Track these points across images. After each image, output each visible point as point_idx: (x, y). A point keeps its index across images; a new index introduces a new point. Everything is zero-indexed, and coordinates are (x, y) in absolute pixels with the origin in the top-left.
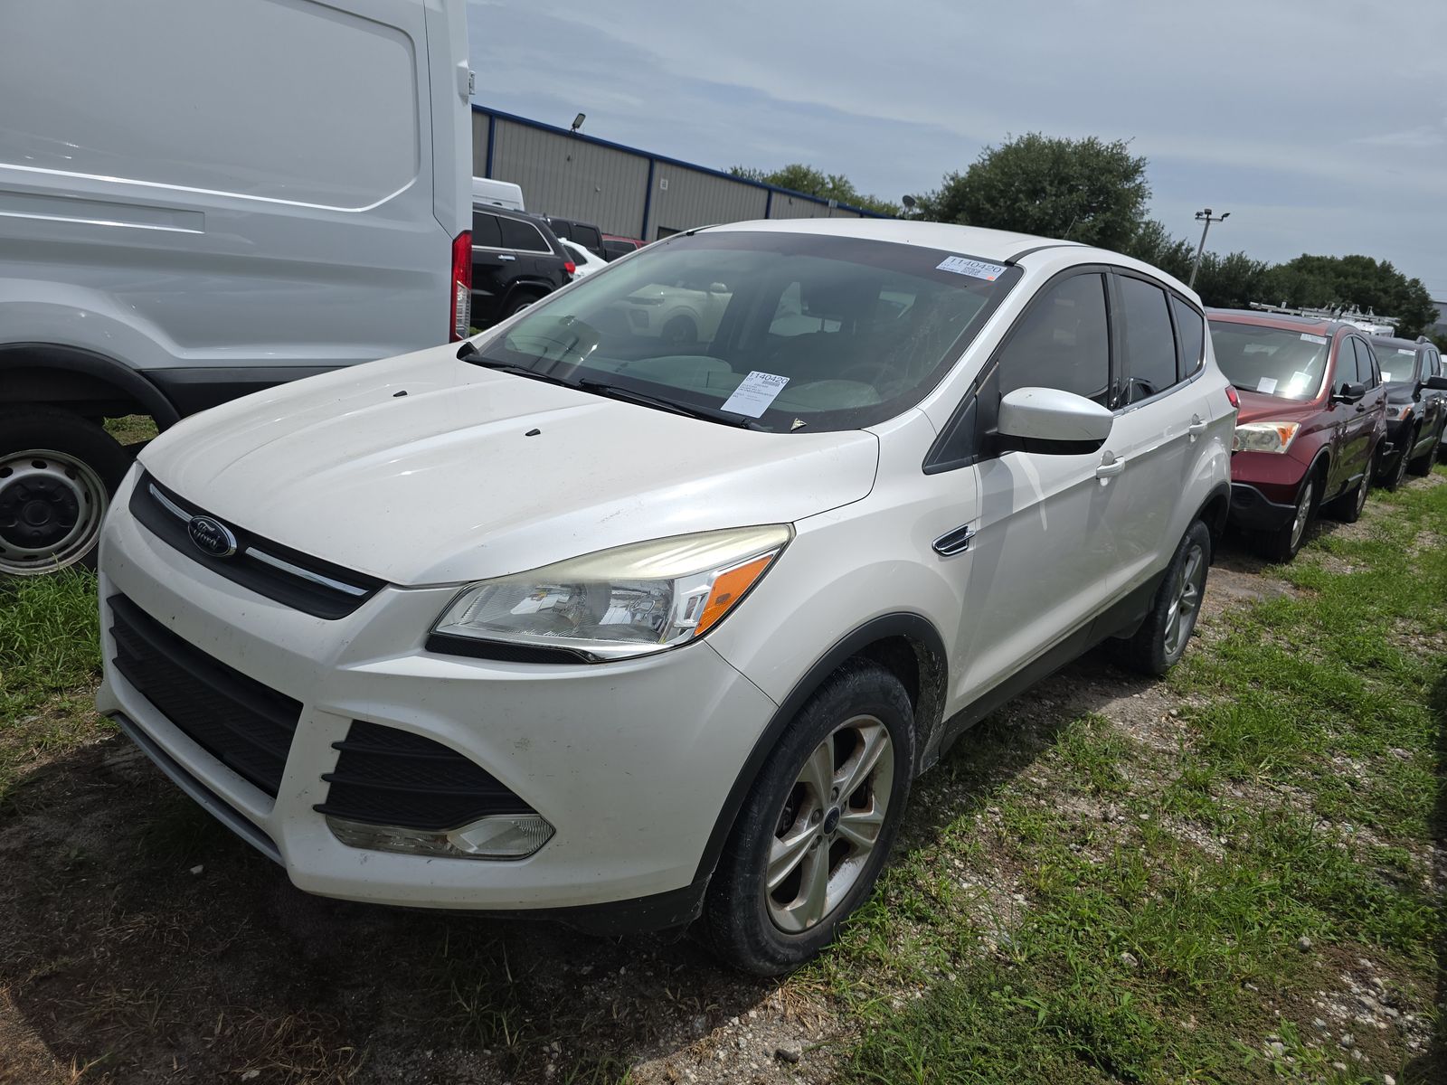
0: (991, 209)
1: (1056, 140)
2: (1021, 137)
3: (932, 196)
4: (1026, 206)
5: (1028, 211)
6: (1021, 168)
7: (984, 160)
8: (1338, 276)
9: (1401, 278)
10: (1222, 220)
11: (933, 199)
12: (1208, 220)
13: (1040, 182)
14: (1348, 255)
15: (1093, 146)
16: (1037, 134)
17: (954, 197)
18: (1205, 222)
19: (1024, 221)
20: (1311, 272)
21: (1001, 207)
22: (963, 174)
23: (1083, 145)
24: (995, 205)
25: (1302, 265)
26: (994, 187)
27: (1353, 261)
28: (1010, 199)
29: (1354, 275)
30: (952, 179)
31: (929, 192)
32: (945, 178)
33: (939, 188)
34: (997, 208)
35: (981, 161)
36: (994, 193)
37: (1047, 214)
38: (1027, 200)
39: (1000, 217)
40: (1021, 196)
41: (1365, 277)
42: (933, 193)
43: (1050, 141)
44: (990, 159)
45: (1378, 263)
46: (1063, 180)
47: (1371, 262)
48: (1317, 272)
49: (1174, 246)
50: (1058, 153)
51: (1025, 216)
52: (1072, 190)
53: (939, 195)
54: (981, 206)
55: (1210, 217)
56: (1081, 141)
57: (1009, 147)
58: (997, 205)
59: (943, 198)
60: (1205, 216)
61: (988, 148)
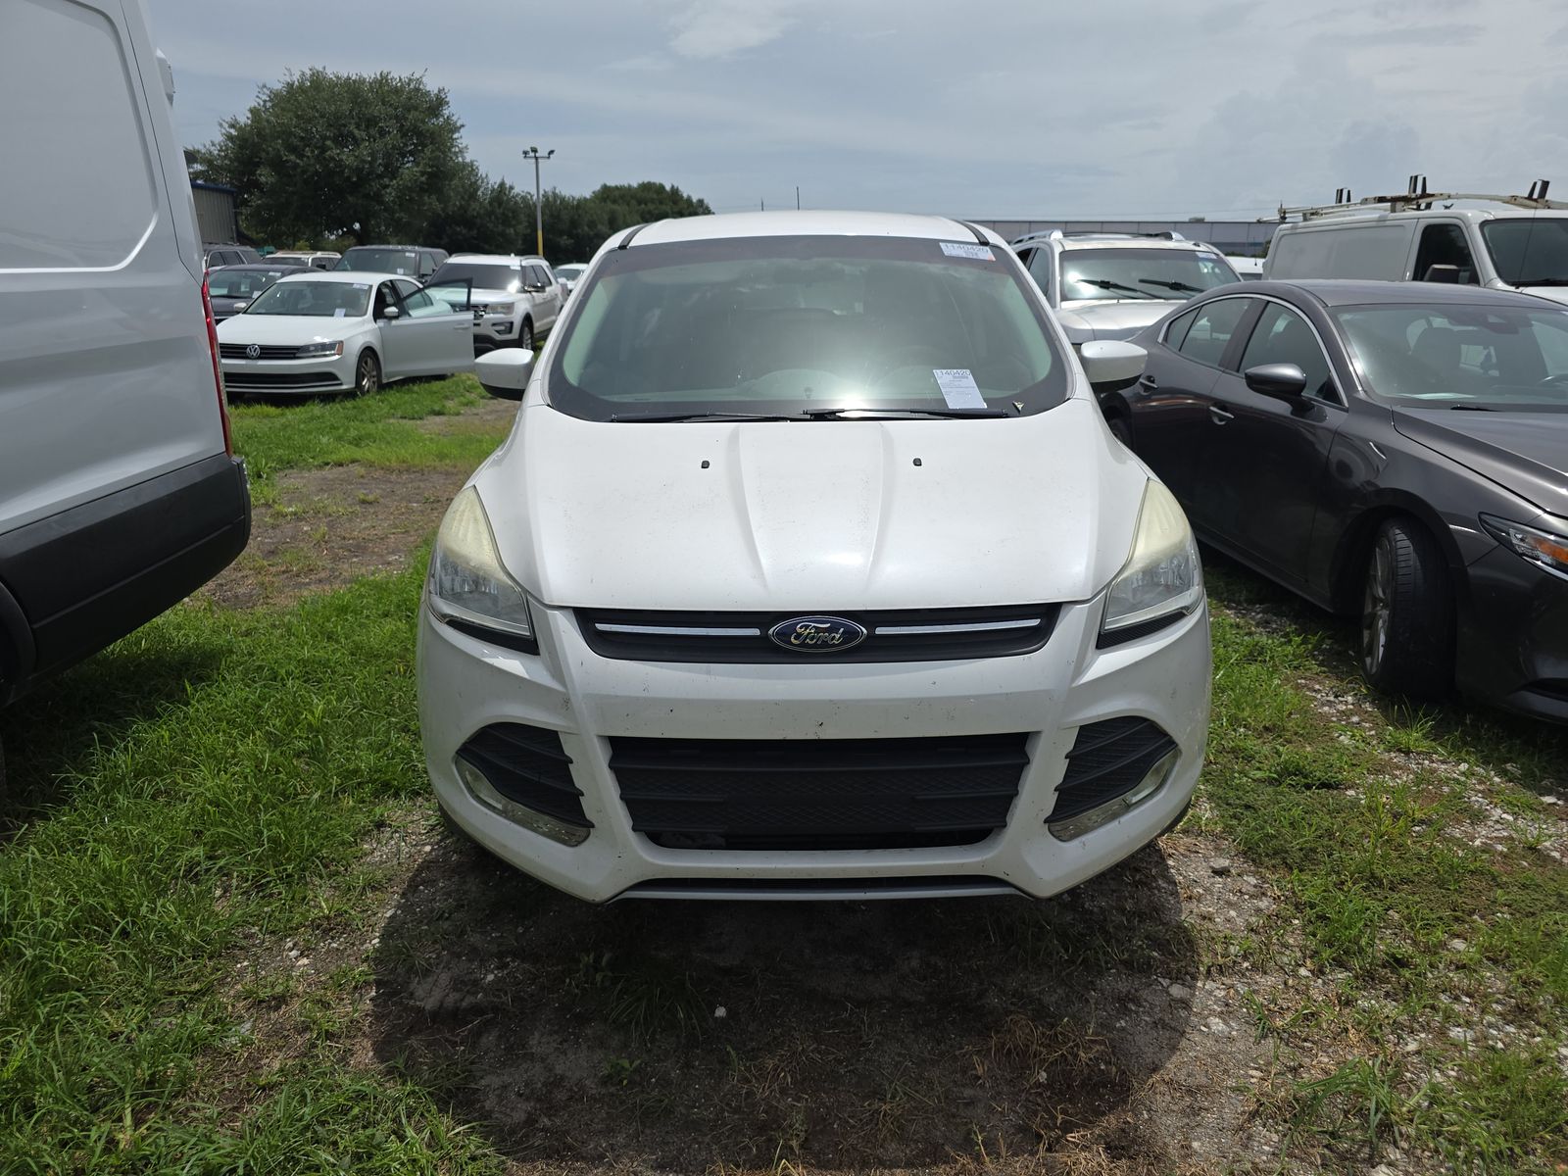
0: (298, 161)
1: (346, 76)
2: (303, 74)
3: (212, 148)
4: (338, 154)
5: (342, 160)
6: (317, 111)
7: (265, 101)
8: (639, 203)
9: (689, 200)
10: (549, 157)
11: (216, 152)
12: (536, 158)
13: (345, 126)
14: (641, 182)
15: (387, 81)
16: (321, 70)
17: (241, 147)
18: (534, 160)
19: (343, 172)
20: (614, 201)
21: (308, 157)
22: (244, 118)
23: (375, 81)
24: (301, 156)
25: (605, 196)
26: (291, 134)
27: (647, 187)
28: (317, 148)
29: (652, 201)
30: (232, 126)
31: (208, 144)
32: (221, 125)
33: (219, 138)
34: (305, 159)
35: (262, 103)
36: (295, 142)
37: (364, 161)
38: (337, 148)
39: (312, 169)
40: (328, 143)
41: (661, 203)
42: (213, 145)
43: (338, 77)
44: (271, 100)
45: (668, 188)
46: (370, 122)
47: (662, 187)
48: (620, 201)
49: (496, 187)
50: (353, 90)
51: (341, 166)
52: (382, 133)
53: (221, 148)
54: (284, 159)
55: (537, 155)
56: (373, 76)
57: (290, 85)
58: (303, 156)
59: (227, 149)
60: (532, 154)
61: (264, 86)
